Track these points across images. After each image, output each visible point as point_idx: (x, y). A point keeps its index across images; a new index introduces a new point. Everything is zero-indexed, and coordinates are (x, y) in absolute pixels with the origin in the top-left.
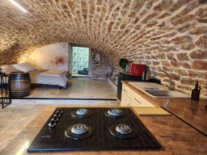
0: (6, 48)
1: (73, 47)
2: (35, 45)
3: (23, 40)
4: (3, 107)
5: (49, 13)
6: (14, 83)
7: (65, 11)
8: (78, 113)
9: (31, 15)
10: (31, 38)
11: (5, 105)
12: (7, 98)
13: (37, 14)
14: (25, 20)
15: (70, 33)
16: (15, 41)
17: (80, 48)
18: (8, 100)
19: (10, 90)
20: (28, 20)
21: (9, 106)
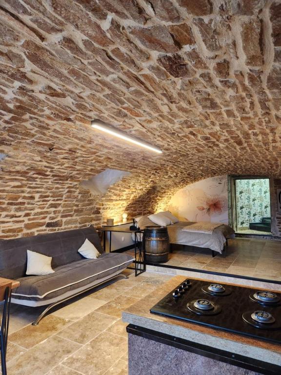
0: (141, 193)
1: (238, 181)
2: (176, 185)
3: (160, 180)
4: (136, 275)
5: (188, 147)
6: (149, 241)
7: (209, 142)
8: (210, 288)
9: (167, 153)
10: (170, 177)
11: (138, 272)
12: (141, 263)
13: (174, 151)
14: (162, 159)
15: (225, 163)
16: (151, 184)
17: (252, 181)
18: (142, 265)
19: (145, 252)
20: (165, 159)
21: (143, 274)
